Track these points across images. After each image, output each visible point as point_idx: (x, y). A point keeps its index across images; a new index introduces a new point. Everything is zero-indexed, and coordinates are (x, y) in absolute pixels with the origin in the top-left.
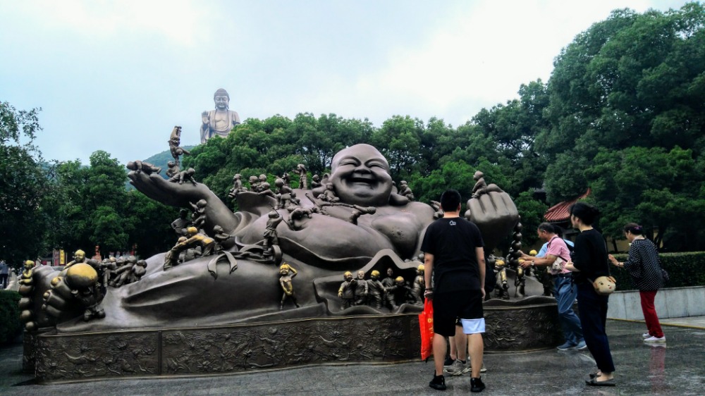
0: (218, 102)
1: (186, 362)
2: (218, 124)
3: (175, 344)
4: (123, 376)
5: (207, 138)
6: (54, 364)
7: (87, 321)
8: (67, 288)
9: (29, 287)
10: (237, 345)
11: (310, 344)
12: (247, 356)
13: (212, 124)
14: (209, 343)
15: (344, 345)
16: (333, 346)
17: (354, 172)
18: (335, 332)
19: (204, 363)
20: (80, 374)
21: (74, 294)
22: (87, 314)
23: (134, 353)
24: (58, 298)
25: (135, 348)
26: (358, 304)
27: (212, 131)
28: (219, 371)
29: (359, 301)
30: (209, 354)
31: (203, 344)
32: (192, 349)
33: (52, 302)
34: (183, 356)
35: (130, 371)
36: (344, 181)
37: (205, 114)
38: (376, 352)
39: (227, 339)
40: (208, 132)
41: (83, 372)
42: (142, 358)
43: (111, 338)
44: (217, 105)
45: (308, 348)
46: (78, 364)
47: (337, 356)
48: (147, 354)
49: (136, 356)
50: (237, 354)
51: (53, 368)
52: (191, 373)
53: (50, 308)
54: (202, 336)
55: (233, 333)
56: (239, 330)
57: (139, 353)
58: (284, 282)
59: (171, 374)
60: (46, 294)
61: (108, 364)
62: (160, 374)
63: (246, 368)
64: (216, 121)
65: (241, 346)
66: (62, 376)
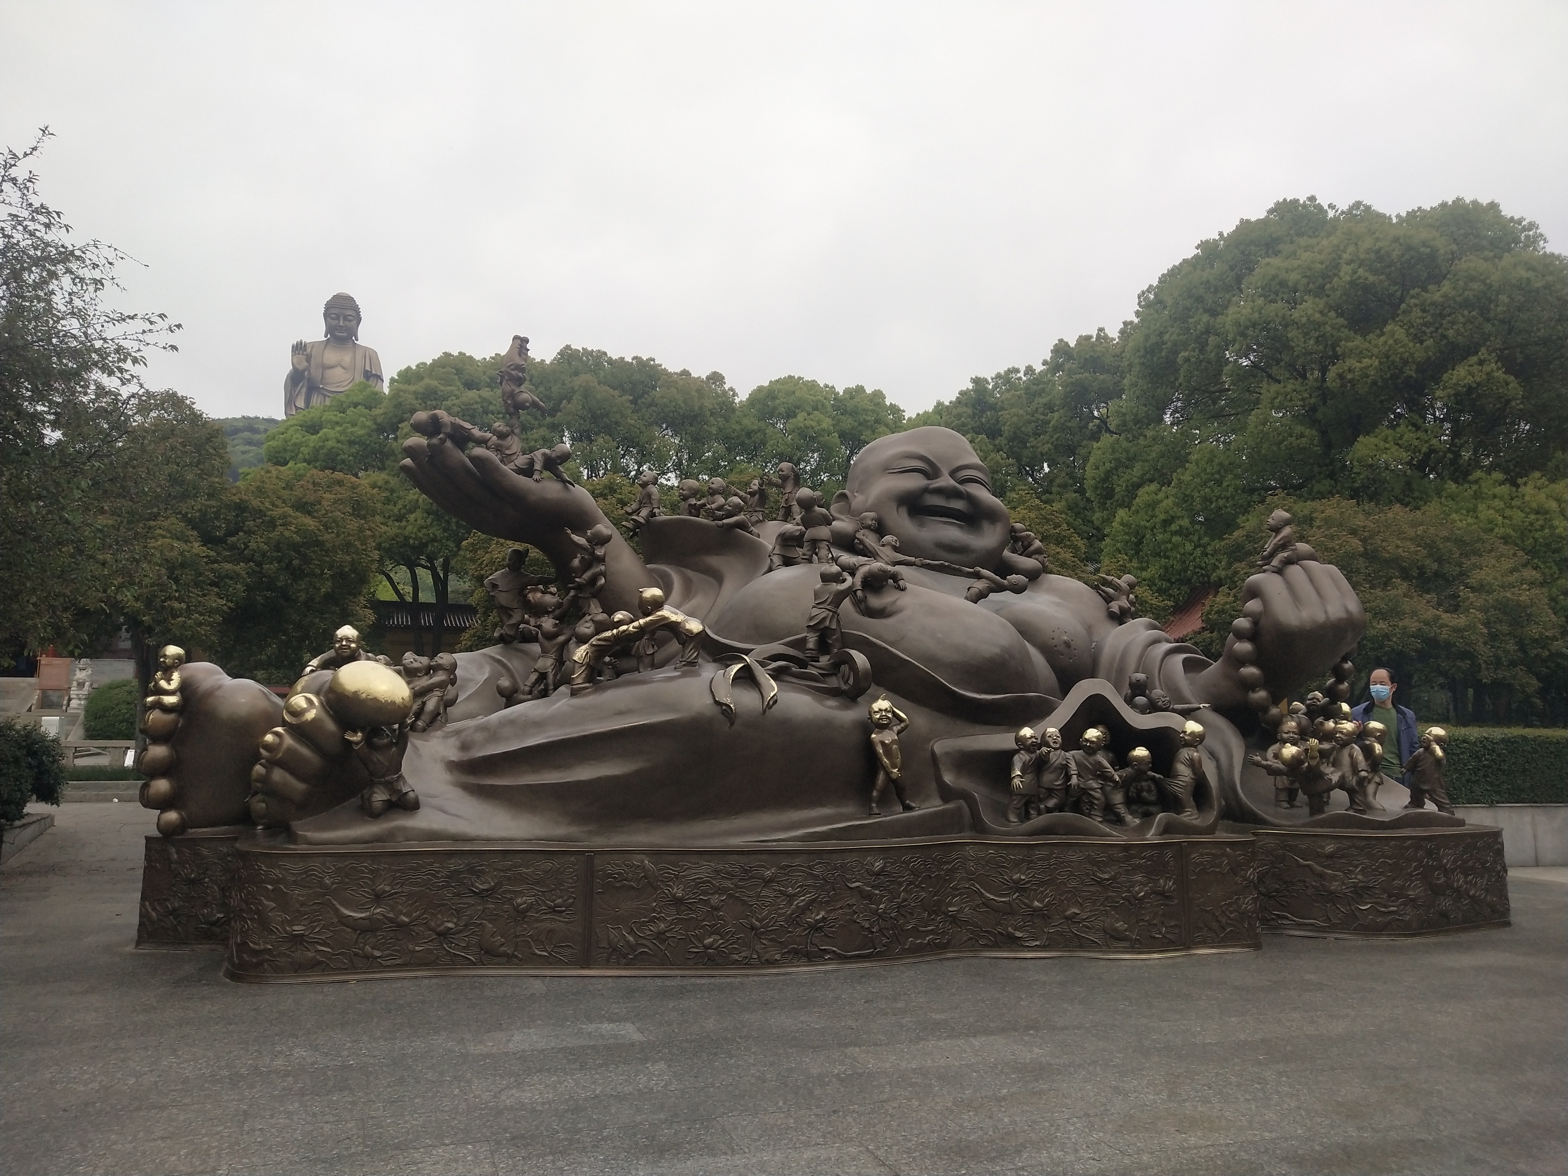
0: (335, 322)
1: (660, 936)
2: (329, 373)
3: (632, 888)
4: (480, 963)
5: (301, 403)
6: (298, 929)
7: (375, 815)
8: (330, 726)
9: (172, 717)
10: (791, 897)
11: (950, 904)
12: (815, 928)
13: (316, 373)
14: (721, 891)
15: (1036, 909)
16: (1009, 911)
17: (926, 490)
18: (1016, 877)
19: (708, 941)
20: (367, 957)
21: (350, 743)
22: (380, 796)
23: (516, 909)
24: (304, 751)
25: (521, 894)
26: (1049, 810)
27: (313, 388)
28: (746, 964)
29: (1051, 803)
30: (720, 918)
31: (704, 893)
32: (678, 902)
33: (288, 763)
34: (652, 920)
35: (505, 955)
36: (904, 511)
37: (299, 348)
38: (1116, 930)
39: (768, 882)
40: (304, 390)
41: (377, 953)
42: (537, 920)
43: (453, 865)
44: (330, 330)
45: (946, 914)
46: (364, 931)
47: (1019, 934)
48: (553, 910)
49: (521, 914)
50: (794, 920)
51: (297, 940)
52: (673, 965)
53: (278, 775)
54: (703, 870)
55: (781, 868)
56: (797, 861)
57: (530, 907)
58: (883, 743)
59: (618, 965)
60: (269, 738)
61: (444, 935)
62: (586, 965)
63: (811, 957)
64: (326, 367)
65: (801, 901)
66: (320, 963)
